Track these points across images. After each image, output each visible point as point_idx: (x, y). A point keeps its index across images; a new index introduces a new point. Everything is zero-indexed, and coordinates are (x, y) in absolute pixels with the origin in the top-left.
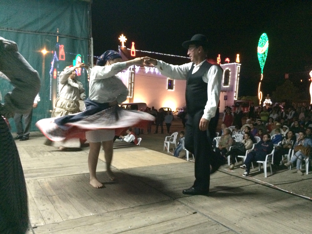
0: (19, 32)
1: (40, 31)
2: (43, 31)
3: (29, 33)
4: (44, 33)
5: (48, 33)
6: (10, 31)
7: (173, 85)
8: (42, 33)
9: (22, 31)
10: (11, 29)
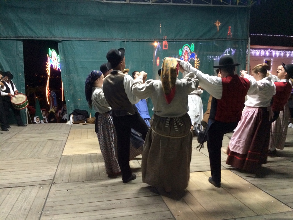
0: (197, 41)
1: (212, 38)
2: (214, 38)
3: (205, 40)
4: (215, 39)
5: (218, 39)
6: (192, 40)
7: (271, 66)
8: (213, 39)
9: (199, 39)
10: (193, 39)
